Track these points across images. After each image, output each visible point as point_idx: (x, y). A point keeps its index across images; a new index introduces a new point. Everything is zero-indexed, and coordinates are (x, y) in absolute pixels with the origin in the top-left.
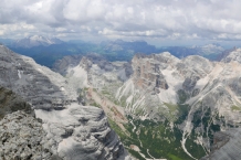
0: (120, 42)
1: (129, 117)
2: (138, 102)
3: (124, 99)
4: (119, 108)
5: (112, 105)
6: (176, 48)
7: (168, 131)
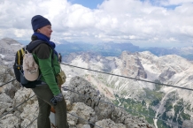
0: (111, 44)
1: (117, 96)
2: (123, 85)
3: (113, 83)
4: (110, 89)
5: (105, 87)
6: (156, 48)
7: (144, 109)
